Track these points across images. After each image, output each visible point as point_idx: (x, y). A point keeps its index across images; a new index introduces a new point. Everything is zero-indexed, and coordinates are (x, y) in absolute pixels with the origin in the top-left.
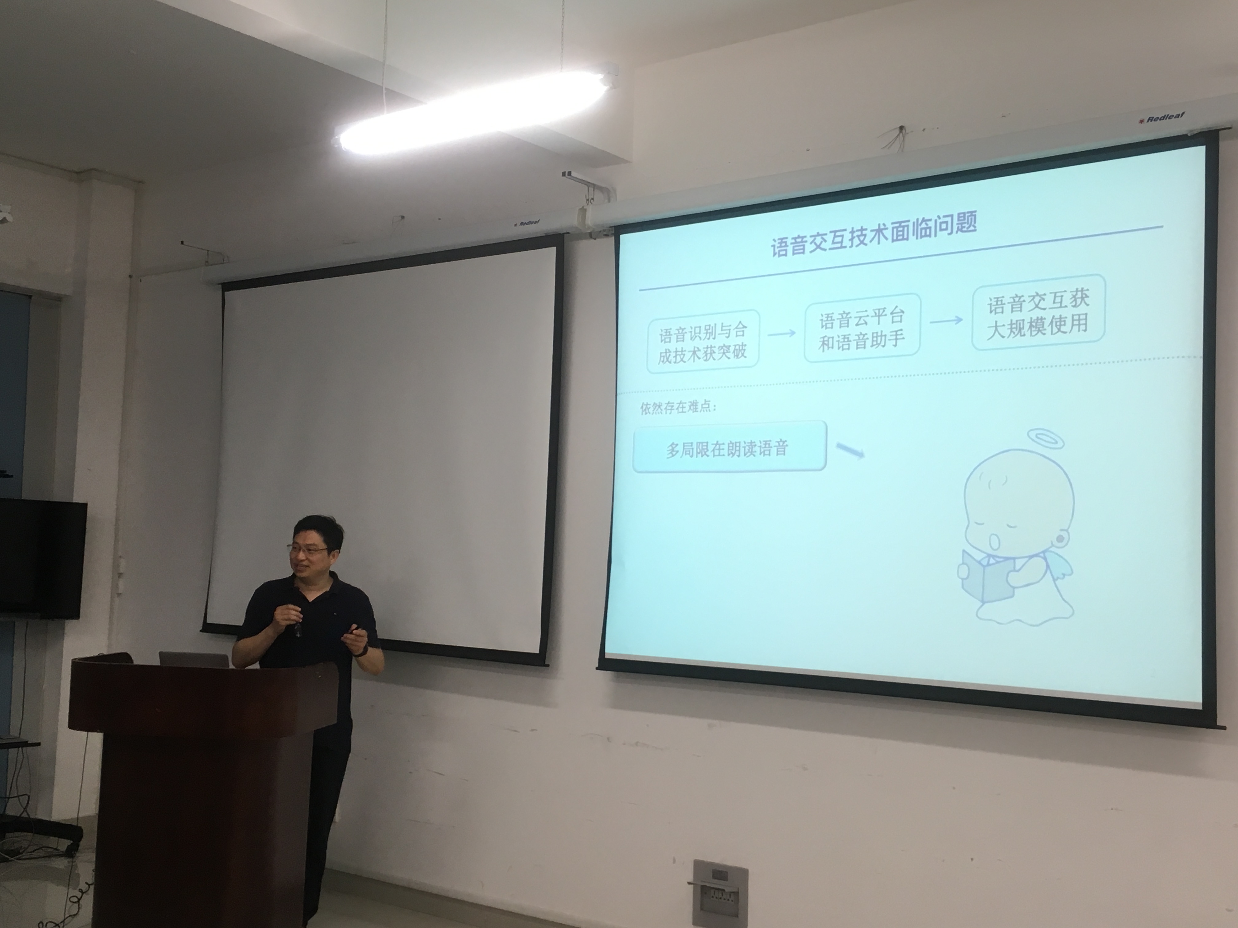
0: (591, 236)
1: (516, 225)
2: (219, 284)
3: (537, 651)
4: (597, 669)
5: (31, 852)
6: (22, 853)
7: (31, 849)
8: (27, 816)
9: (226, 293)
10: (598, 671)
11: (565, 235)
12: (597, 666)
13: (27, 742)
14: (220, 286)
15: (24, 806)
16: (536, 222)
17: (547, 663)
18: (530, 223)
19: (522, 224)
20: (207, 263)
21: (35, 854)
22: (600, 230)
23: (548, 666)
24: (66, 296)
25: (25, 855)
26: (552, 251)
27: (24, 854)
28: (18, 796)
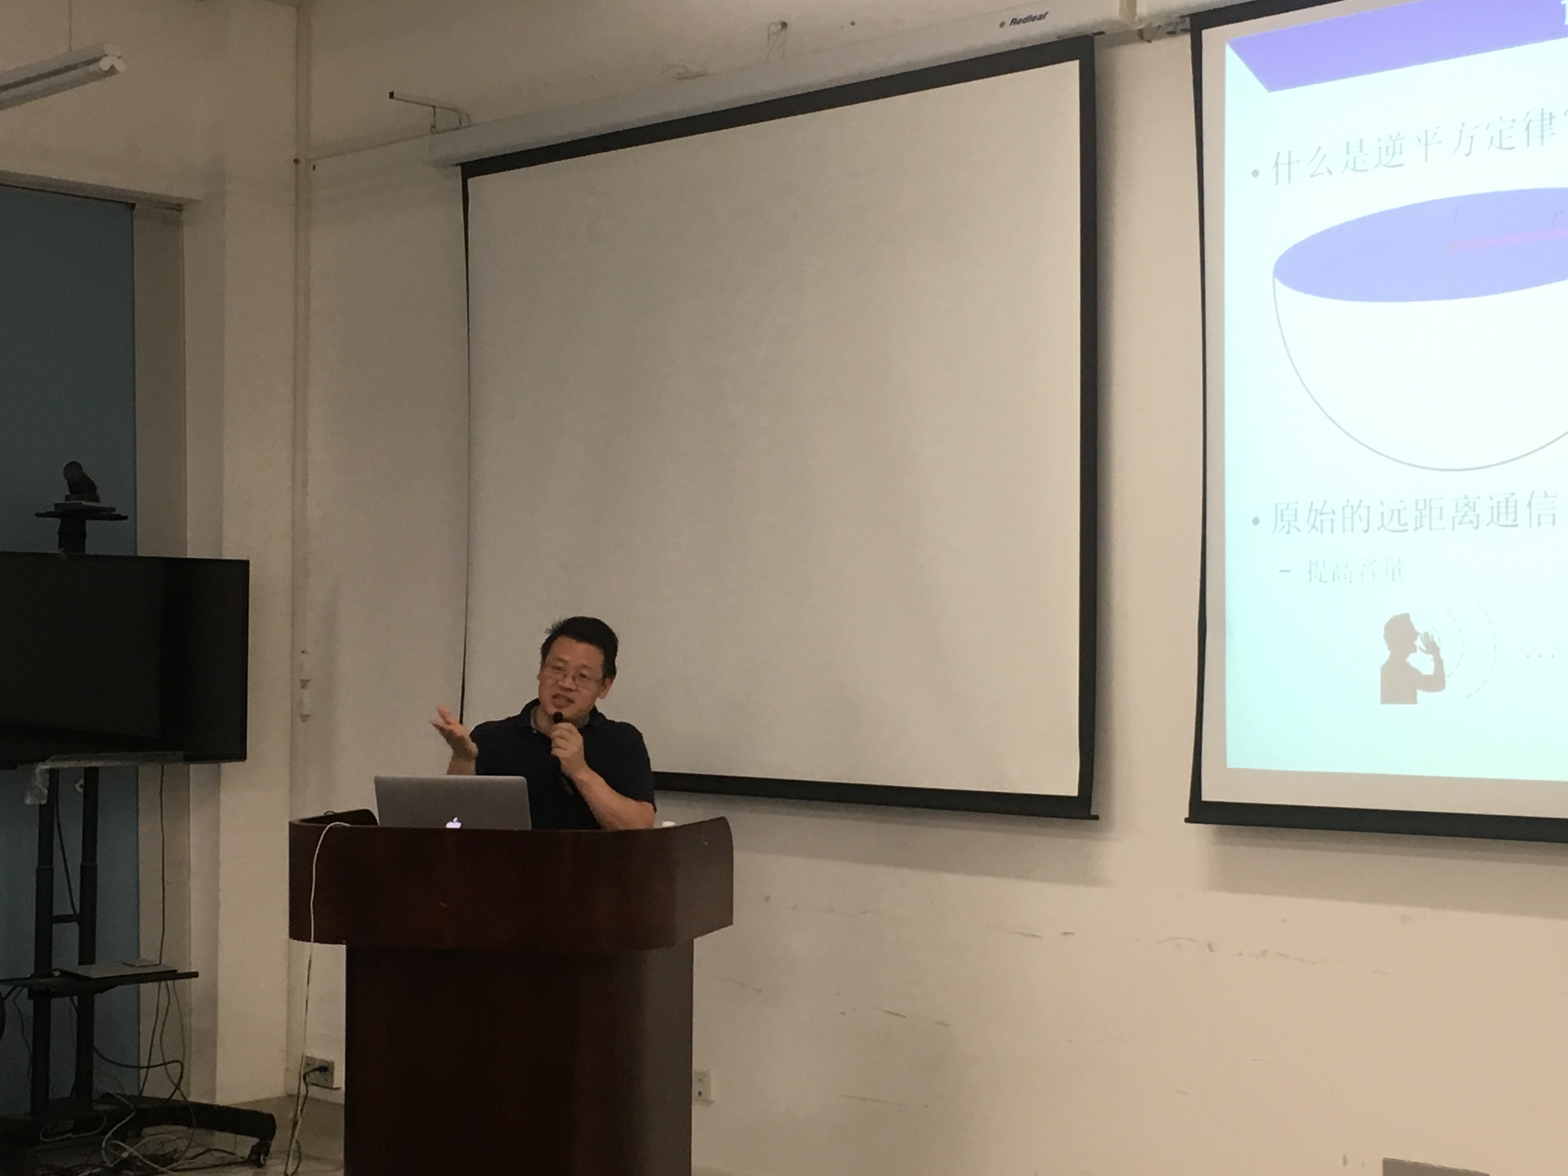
0: (1142, 36)
1: (1002, 25)
2: (457, 165)
3: (1074, 792)
4: (1187, 820)
5: (193, 1158)
6: (177, 1160)
7: (190, 1153)
8: (181, 1099)
9: (470, 181)
10: (1189, 825)
11: (1097, 37)
12: (1187, 816)
13: (175, 971)
14: (459, 167)
15: (176, 1081)
16: (1041, 17)
17: (1093, 813)
18: (1032, 19)
19: (1014, 22)
20: (433, 129)
21: (198, 1162)
22: (1159, 23)
23: (1096, 818)
24: (192, 201)
25: (182, 1163)
26: (1073, 68)
27: (181, 1161)
28: (165, 1064)
